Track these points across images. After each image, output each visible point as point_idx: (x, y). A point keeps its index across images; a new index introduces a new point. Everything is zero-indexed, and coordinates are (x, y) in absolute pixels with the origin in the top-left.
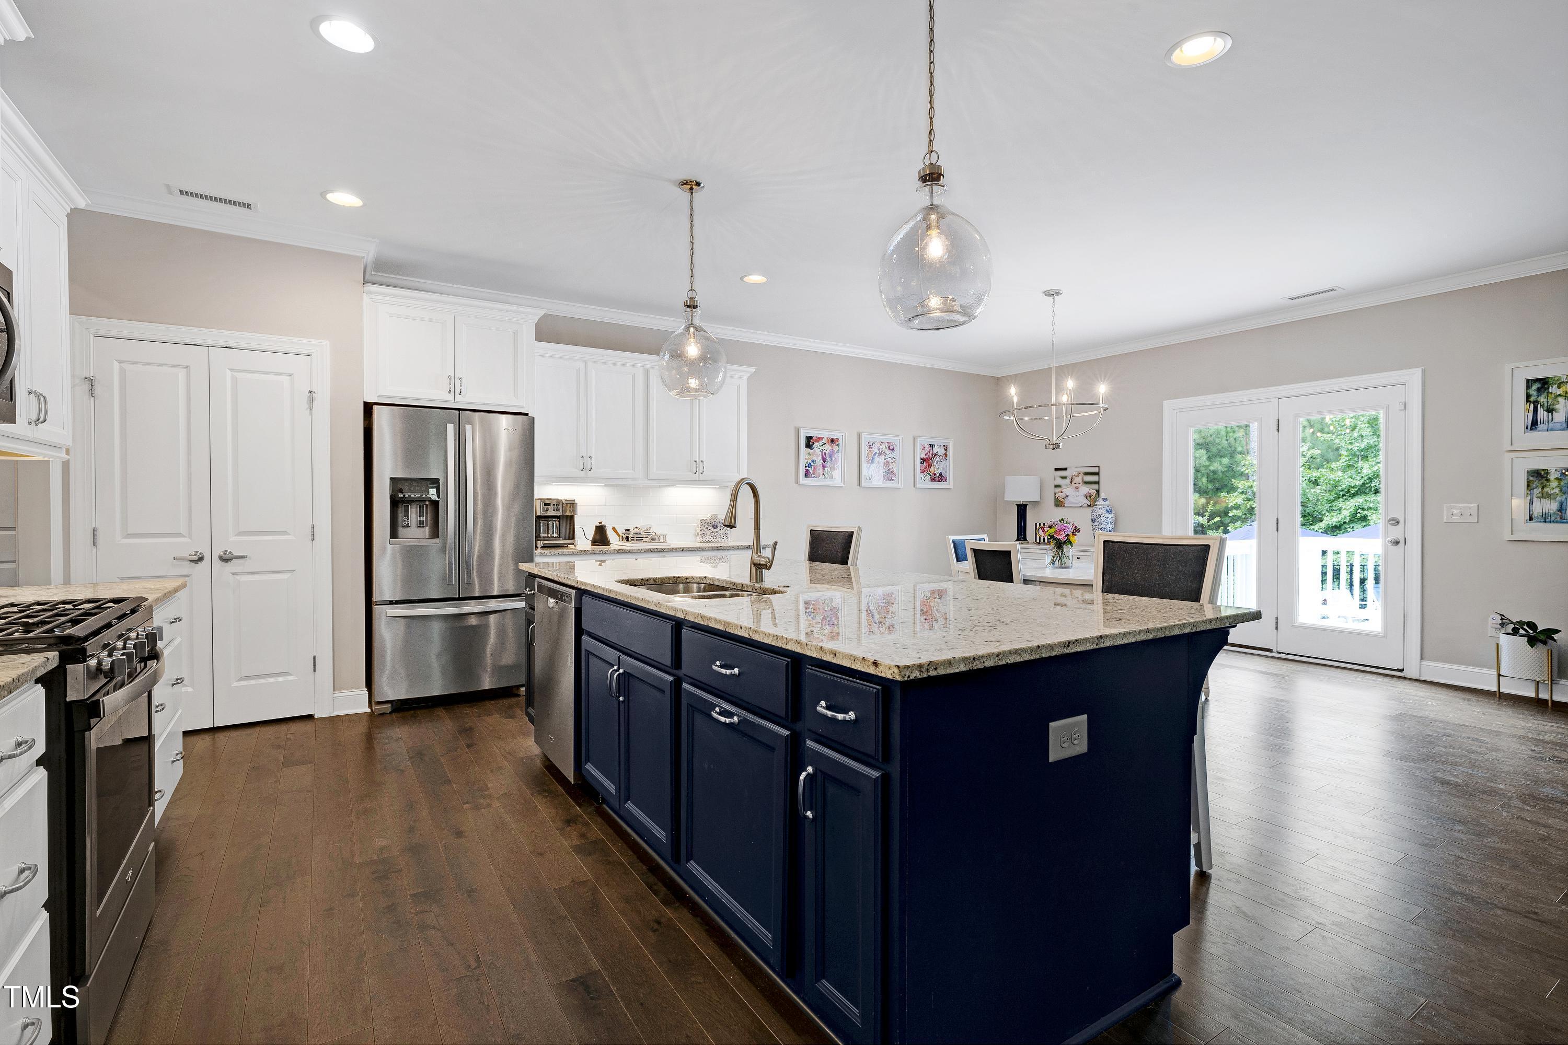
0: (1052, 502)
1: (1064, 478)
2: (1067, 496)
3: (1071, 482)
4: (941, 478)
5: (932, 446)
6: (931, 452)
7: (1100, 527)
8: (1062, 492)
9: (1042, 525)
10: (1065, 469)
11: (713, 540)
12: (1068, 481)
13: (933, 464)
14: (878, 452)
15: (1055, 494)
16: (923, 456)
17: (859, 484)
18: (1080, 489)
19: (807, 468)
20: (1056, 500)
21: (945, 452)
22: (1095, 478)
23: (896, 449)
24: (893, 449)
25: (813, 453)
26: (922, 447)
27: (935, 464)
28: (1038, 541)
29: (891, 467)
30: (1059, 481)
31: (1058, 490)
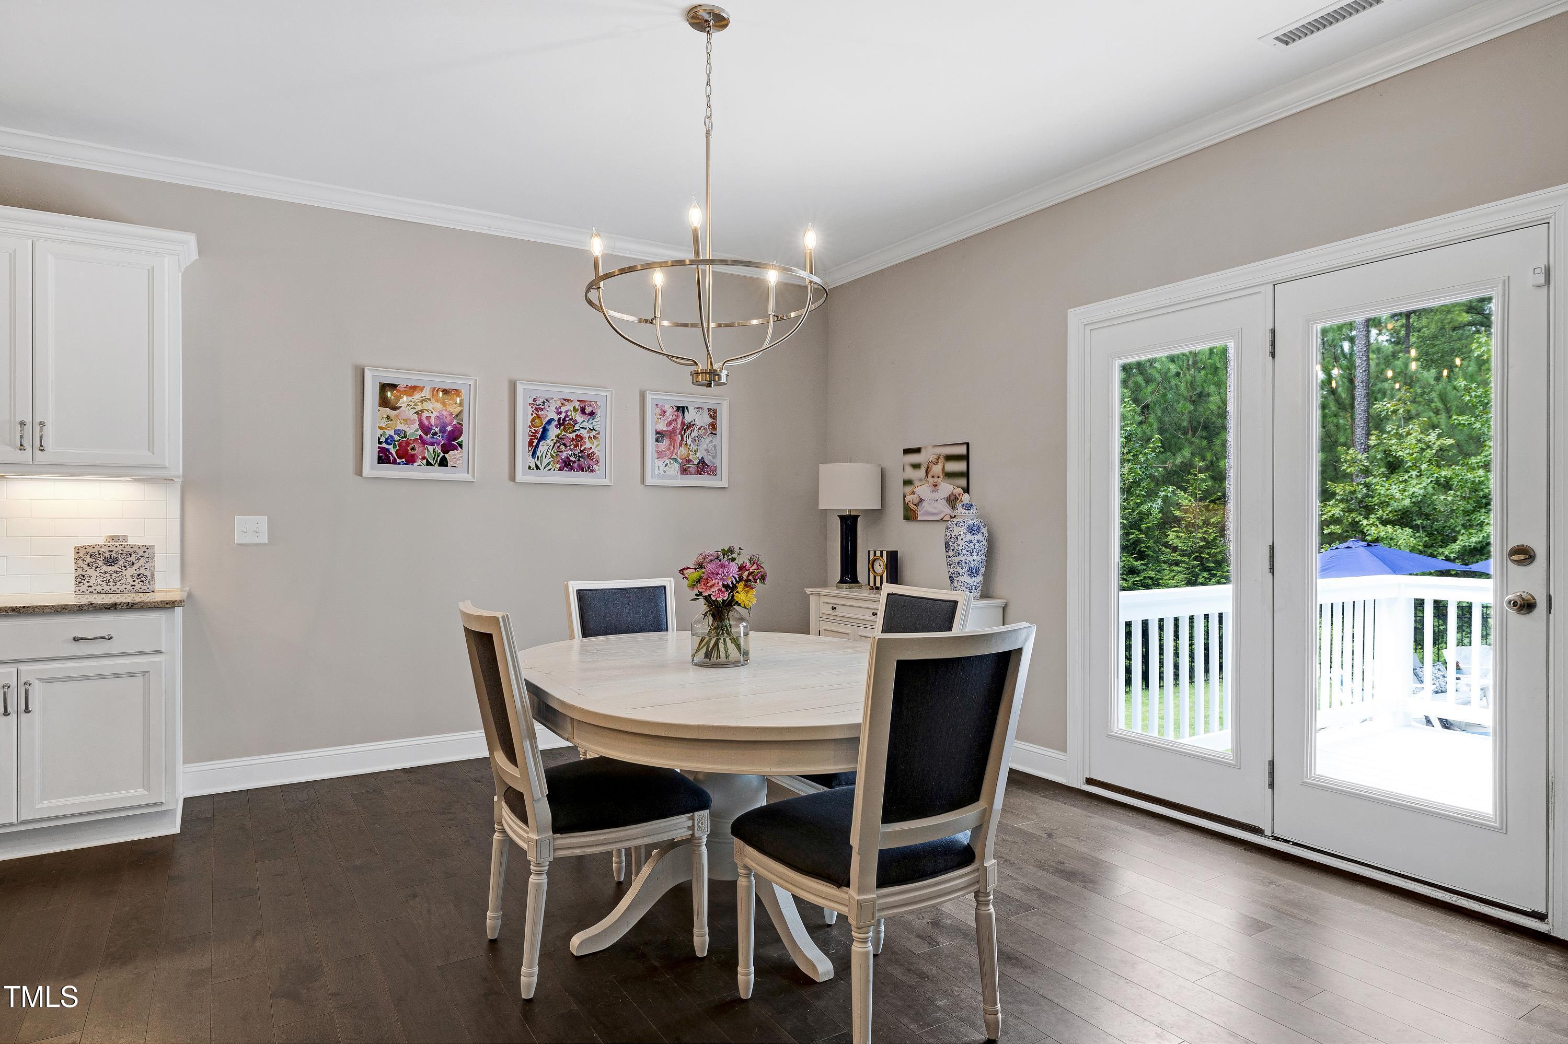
0: (900, 512)
1: (916, 466)
2: (921, 500)
3: (927, 474)
4: (703, 468)
5: (682, 409)
6: (679, 421)
7: (957, 560)
8: (913, 493)
9: (878, 554)
10: (918, 451)
11: (106, 588)
12: (921, 473)
13: (684, 443)
14: (556, 418)
15: (905, 497)
16: (662, 427)
17: (513, 478)
18: (940, 488)
19: (384, 445)
20: (906, 507)
21: (711, 420)
22: (960, 466)
23: (599, 413)
24: (592, 414)
25: (397, 416)
26: (658, 411)
27: (689, 442)
28: (872, 584)
29: (588, 445)
30: (911, 474)
31: (908, 489)
